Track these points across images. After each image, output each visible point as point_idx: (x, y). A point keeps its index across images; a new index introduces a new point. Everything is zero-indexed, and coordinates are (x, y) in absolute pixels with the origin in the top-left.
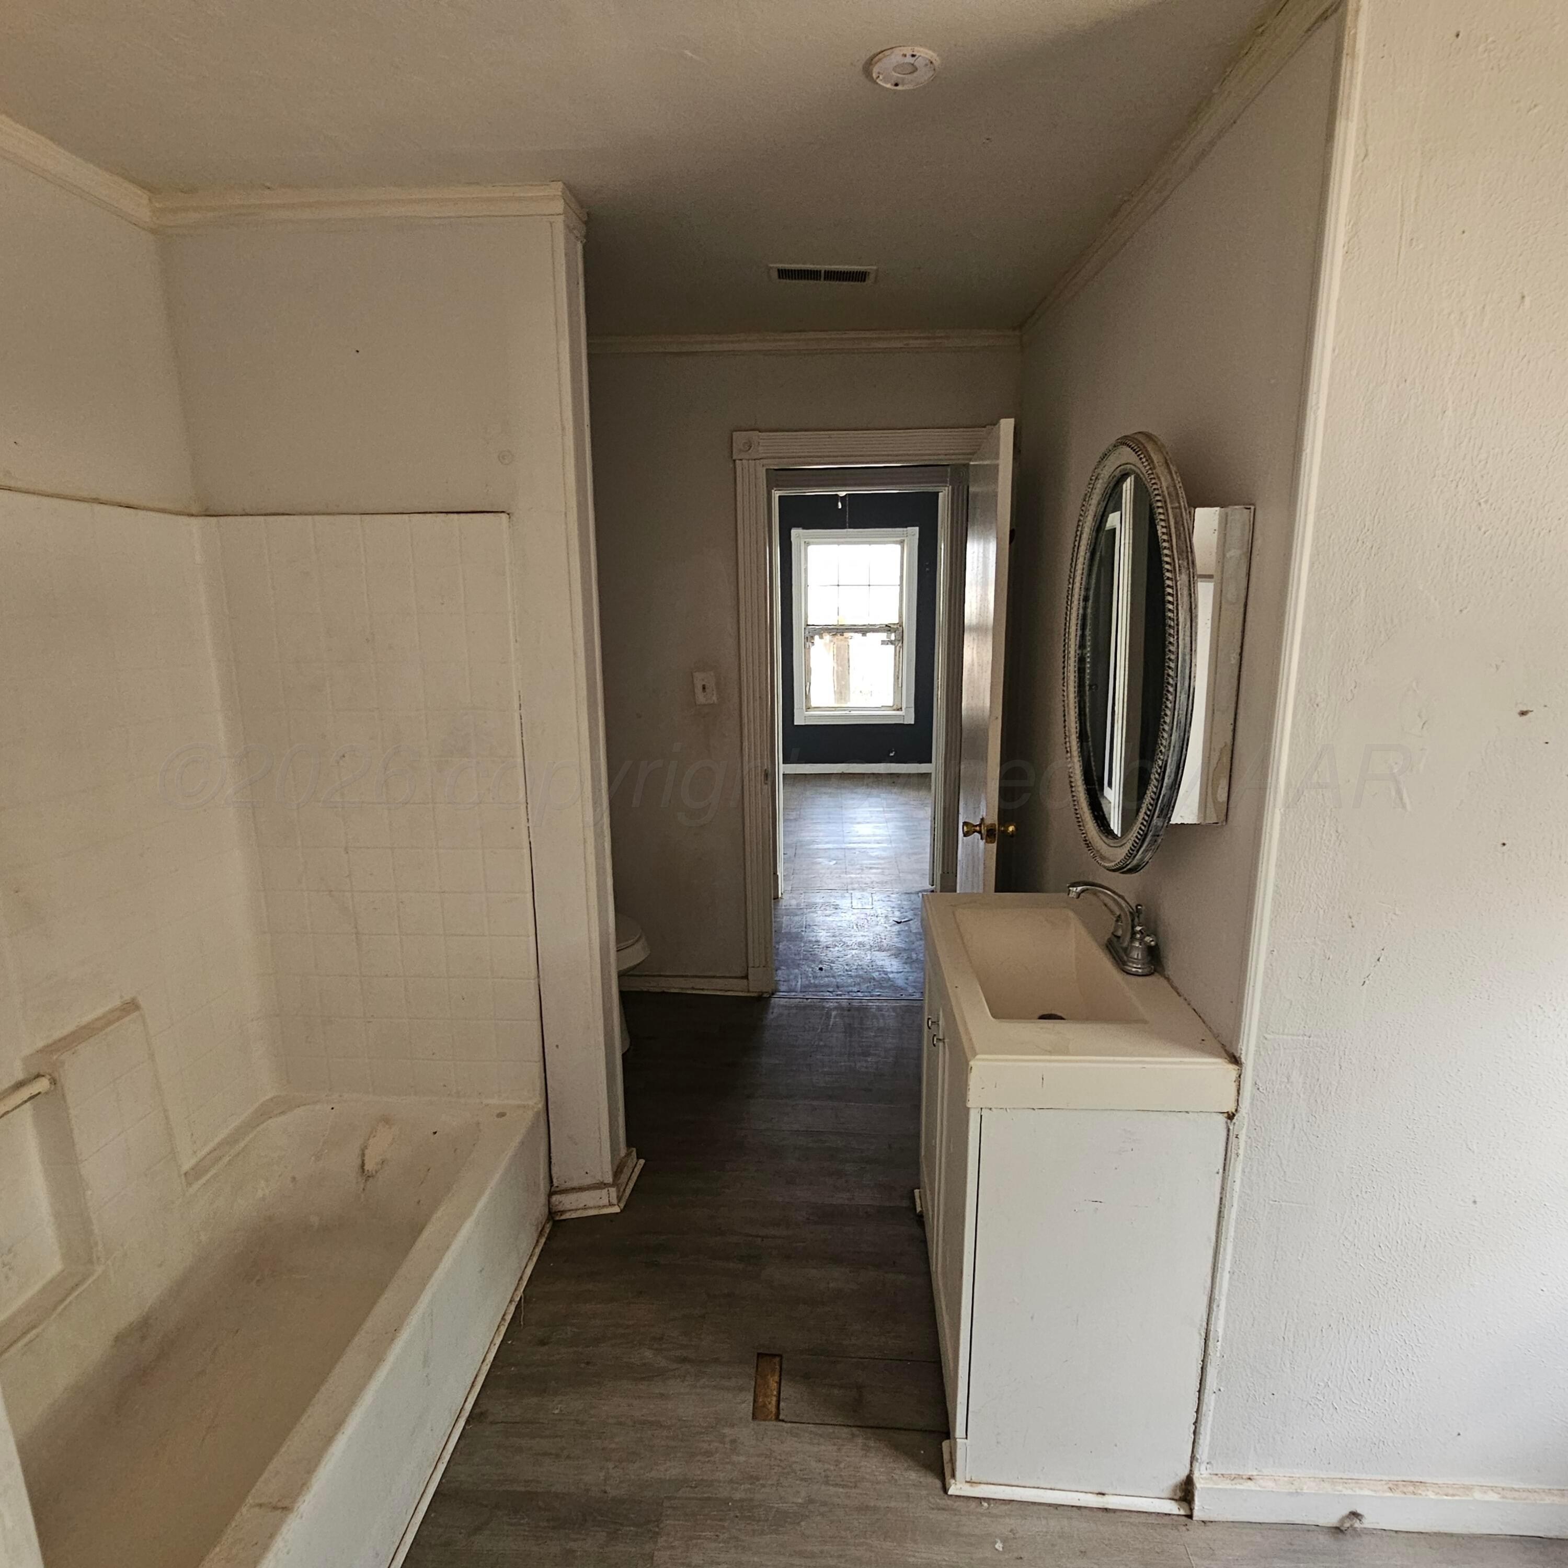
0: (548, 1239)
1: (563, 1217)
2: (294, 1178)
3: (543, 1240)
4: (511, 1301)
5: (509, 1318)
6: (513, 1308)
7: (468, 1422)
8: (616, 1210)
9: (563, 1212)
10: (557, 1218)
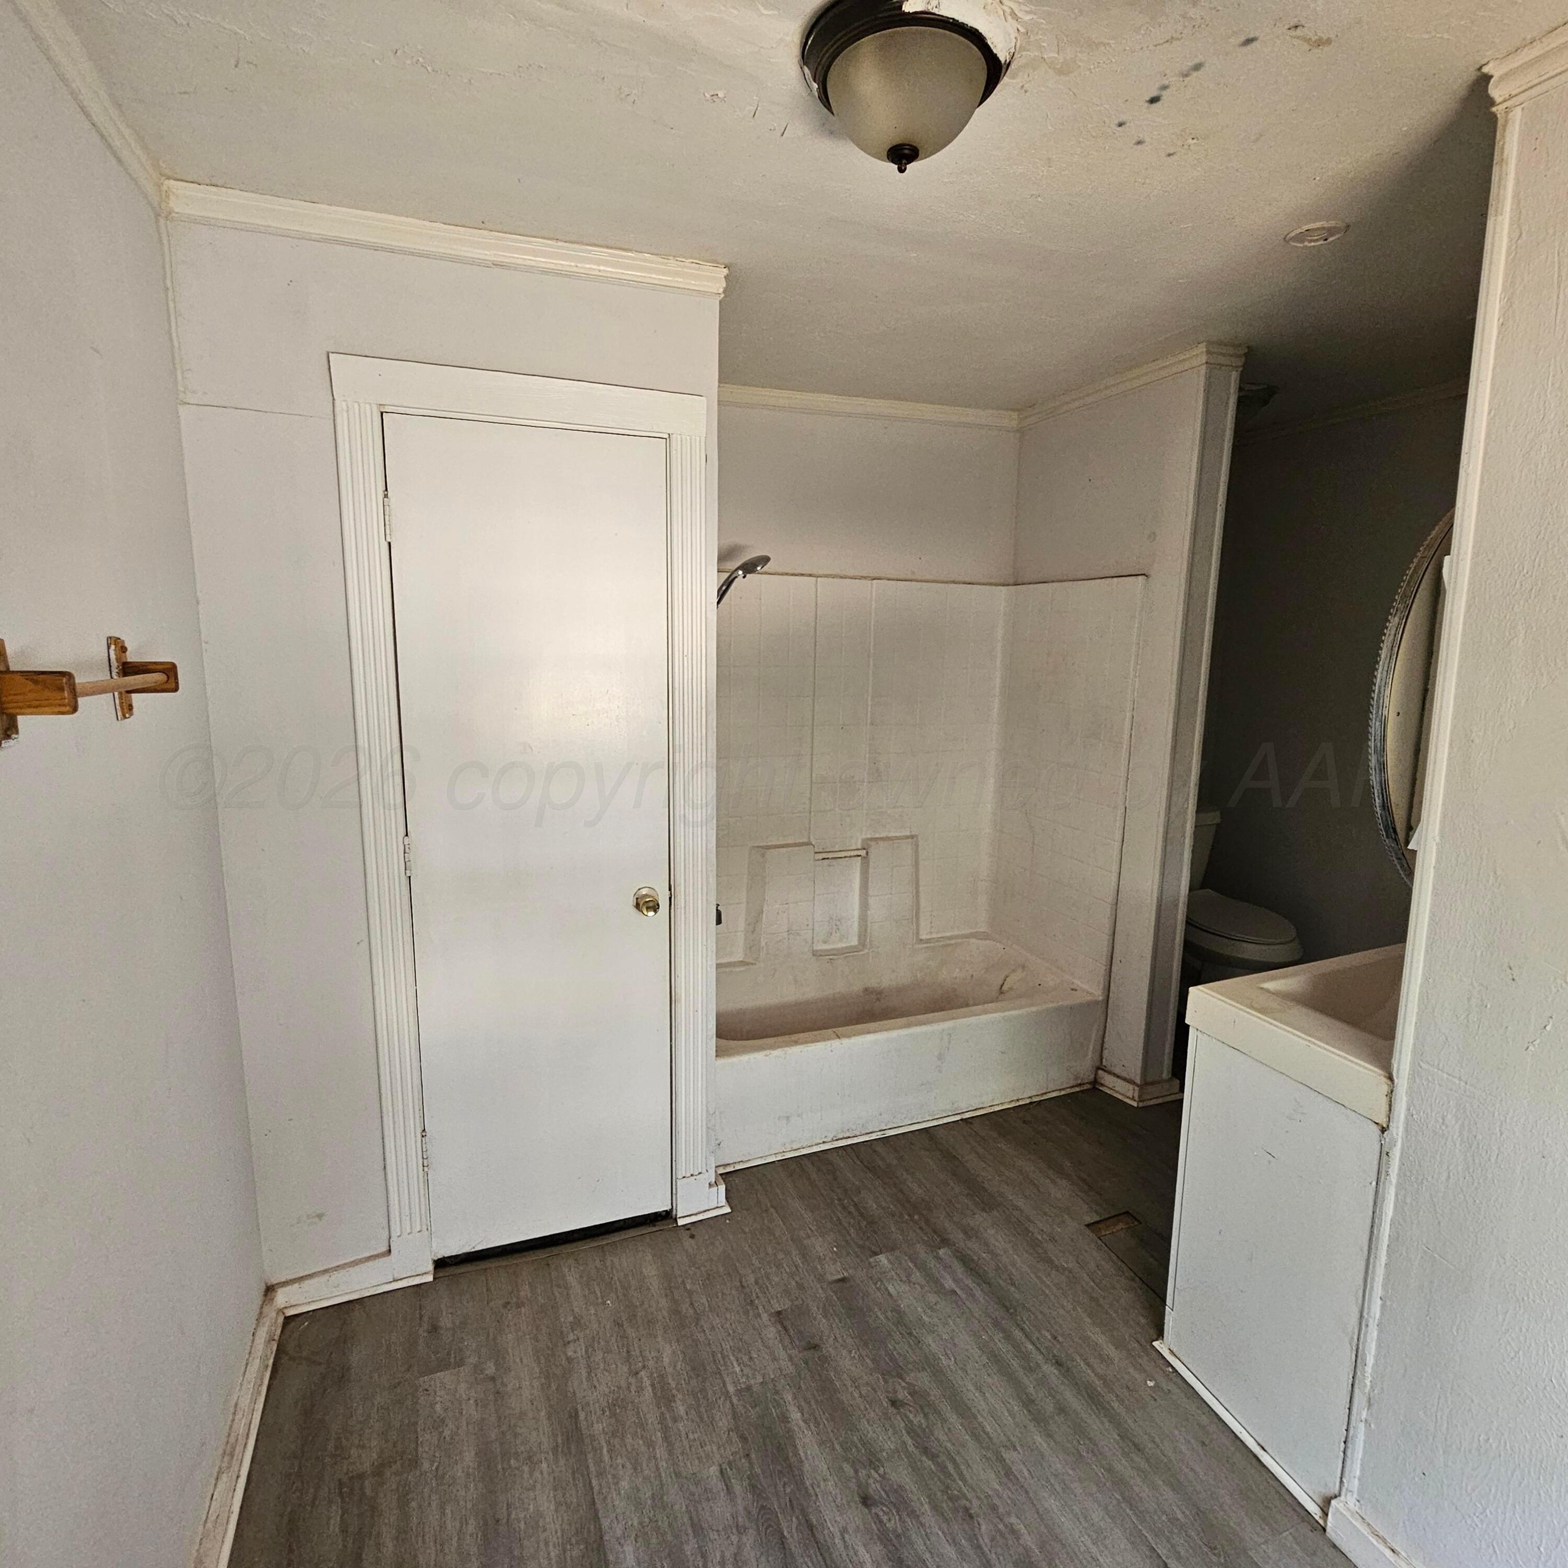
0: (1082, 1091)
1: (1101, 1088)
2: (972, 976)
3: (1077, 1089)
4: (1030, 1097)
5: (1021, 1103)
6: (1028, 1101)
7: (962, 1120)
8: (1135, 1104)
9: (1102, 1085)
10: (1097, 1086)
